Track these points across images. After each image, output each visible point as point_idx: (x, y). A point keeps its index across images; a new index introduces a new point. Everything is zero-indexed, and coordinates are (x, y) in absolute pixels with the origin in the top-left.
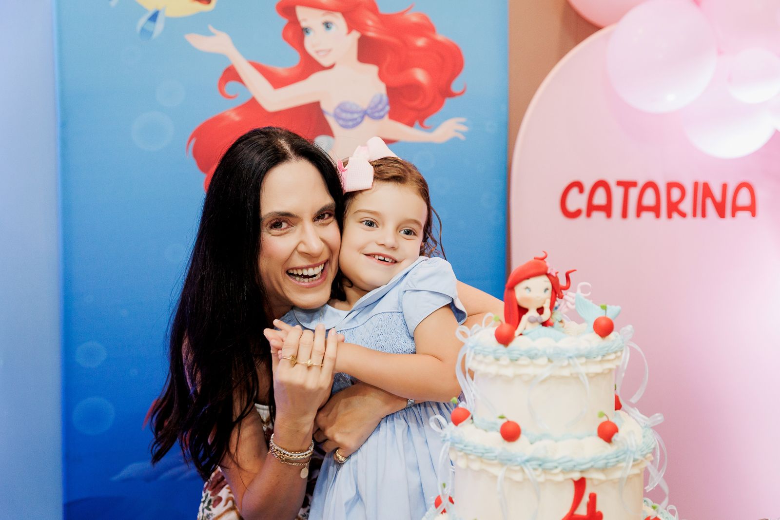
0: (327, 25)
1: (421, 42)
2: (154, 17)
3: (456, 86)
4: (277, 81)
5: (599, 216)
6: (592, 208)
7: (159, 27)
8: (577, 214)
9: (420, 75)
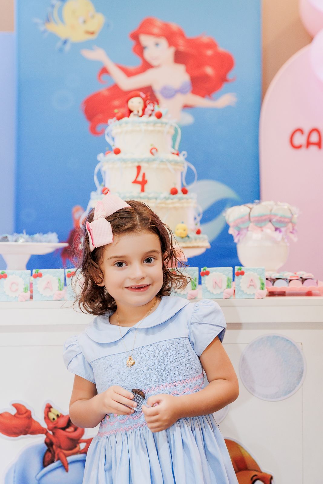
0: (157, 44)
1: (209, 53)
2: (65, 42)
3: (230, 76)
4: (129, 74)
5: (313, 148)
6: (309, 144)
7: (68, 47)
8: (299, 147)
9: (209, 71)
